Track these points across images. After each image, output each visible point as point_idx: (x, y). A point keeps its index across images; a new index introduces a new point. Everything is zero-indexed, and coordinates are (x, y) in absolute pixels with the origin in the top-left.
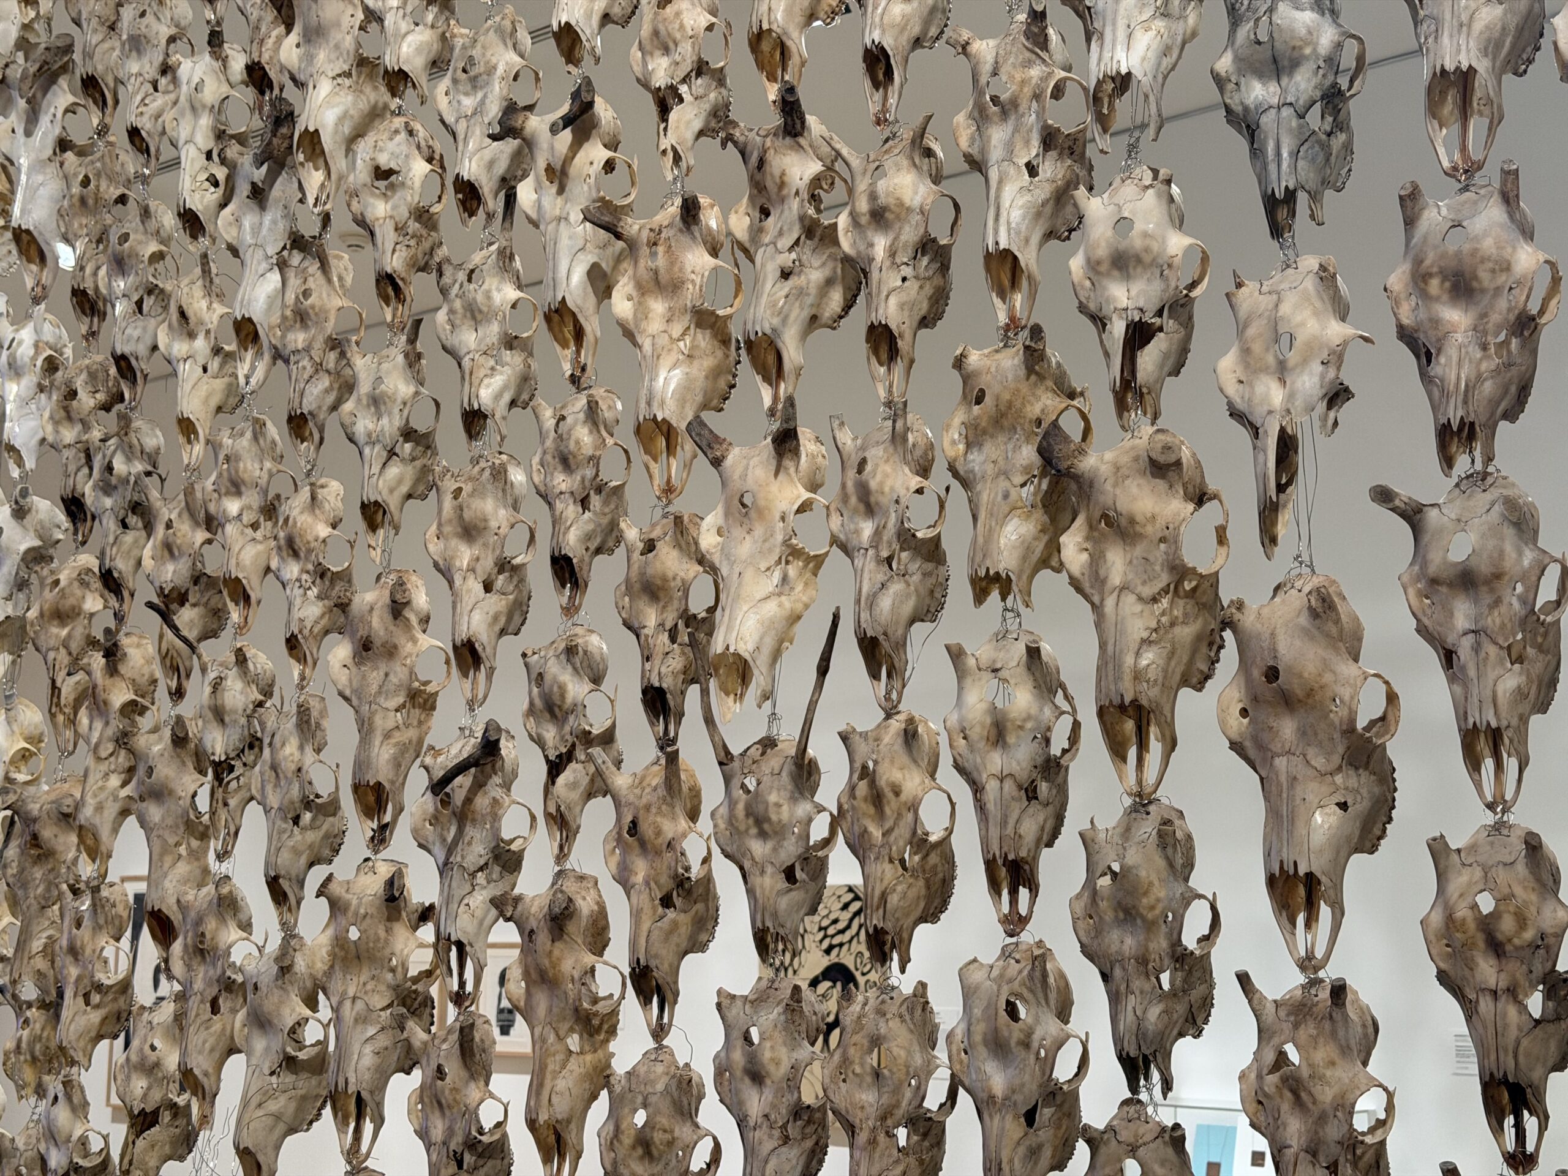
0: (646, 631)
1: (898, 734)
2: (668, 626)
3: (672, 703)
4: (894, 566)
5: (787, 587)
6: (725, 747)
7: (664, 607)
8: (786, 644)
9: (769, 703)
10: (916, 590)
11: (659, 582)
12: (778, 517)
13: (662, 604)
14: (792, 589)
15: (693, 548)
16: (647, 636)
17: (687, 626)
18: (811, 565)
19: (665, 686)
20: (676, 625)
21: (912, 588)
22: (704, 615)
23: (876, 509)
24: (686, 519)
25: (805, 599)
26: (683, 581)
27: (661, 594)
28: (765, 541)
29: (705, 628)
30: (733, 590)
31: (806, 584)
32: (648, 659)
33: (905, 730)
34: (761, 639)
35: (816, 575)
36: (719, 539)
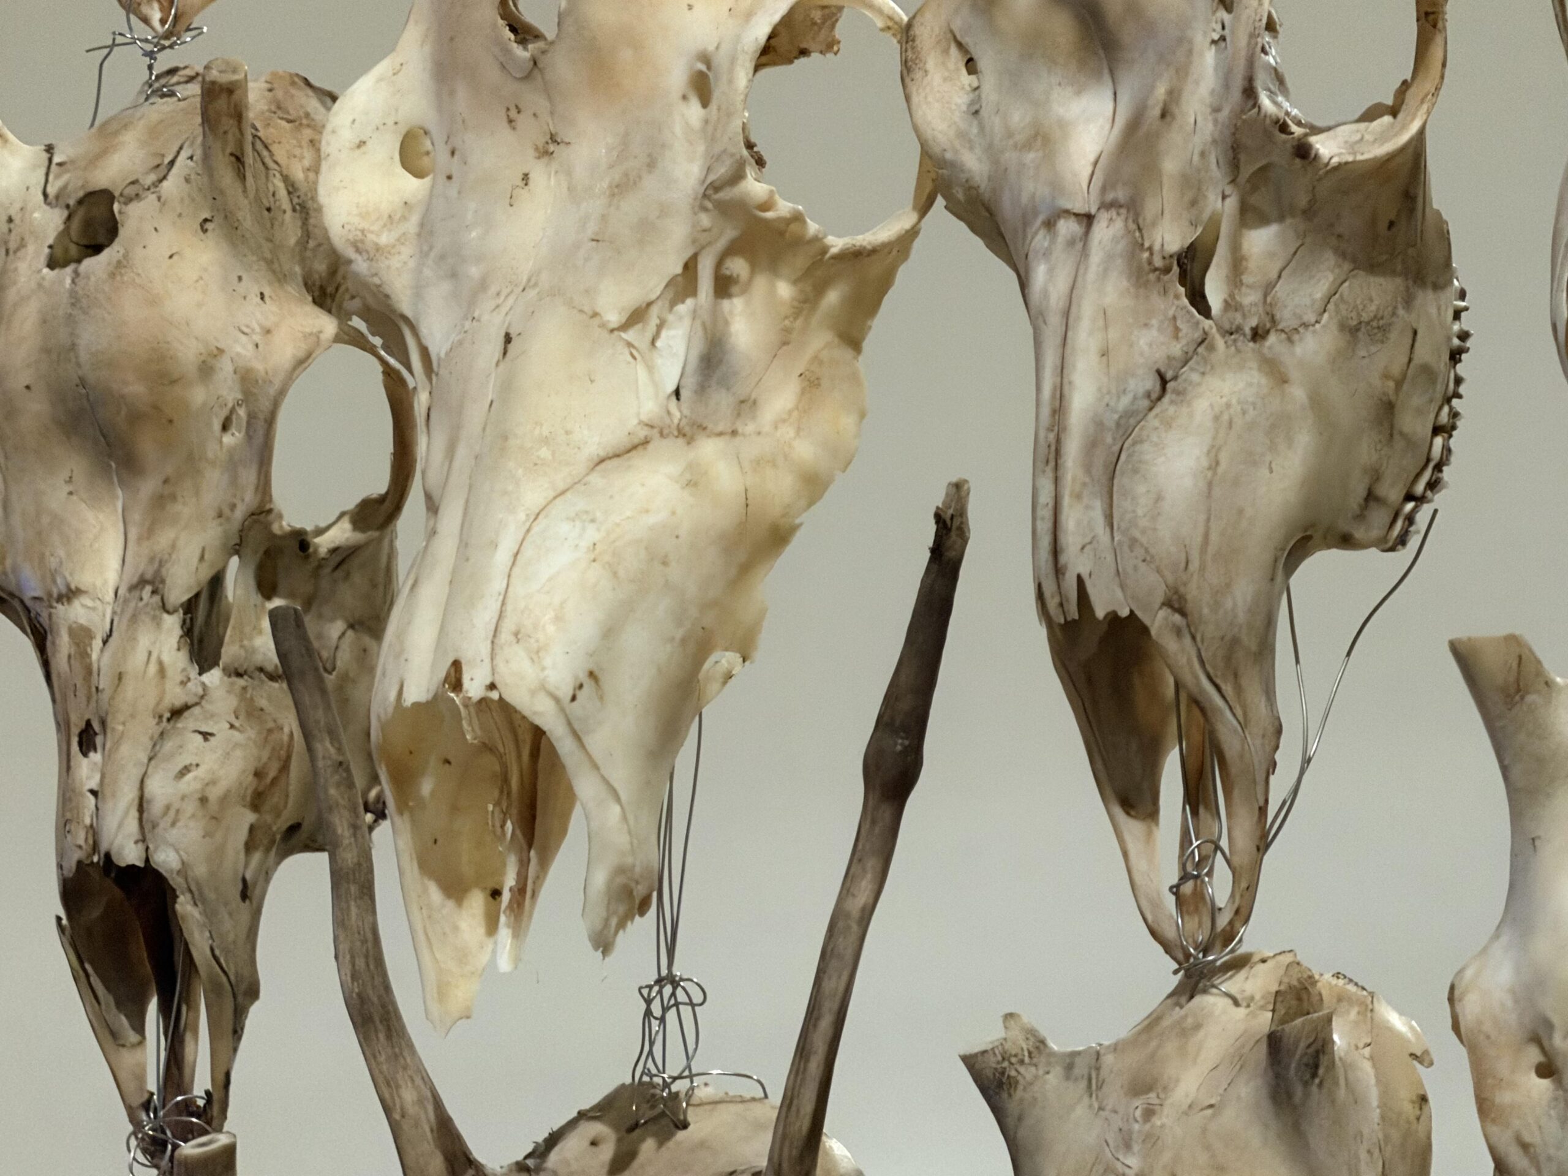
0: (77, 612)
1: (1238, 1060)
2: (180, 589)
3: (199, 942)
4: (1215, 292)
5: (722, 401)
6: (446, 1131)
7: (161, 501)
8: (724, 659)
9: (644, 926)
10: (1317, 403)
11: (136, 389)
12: (677, 78)
13: (148, 486)
14: (746, 406)
15: (290, 231)
16: (81, 636)
17: (267, 588)
18: (833, 297)
19: (166, 860)
20: (216, 582)
21: (1298, 393)
22: (341, 534)
23: (1127, 34)
24: (256, 98)
25: (805, 450)
26: (247, 380)
27: (147, 445)
28: (620, 189)
29: (349, 595)
30: (475, 415)
31: (811, 383)
32: (87, 741)
33: (1274, 1042)
34: (610, 632)
35: (852, 340)
36: (412, 186)
